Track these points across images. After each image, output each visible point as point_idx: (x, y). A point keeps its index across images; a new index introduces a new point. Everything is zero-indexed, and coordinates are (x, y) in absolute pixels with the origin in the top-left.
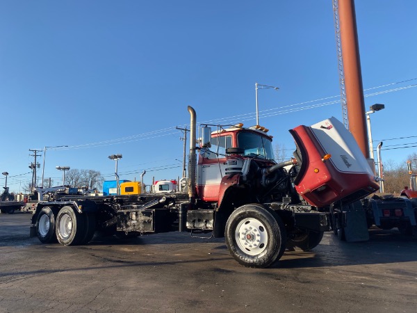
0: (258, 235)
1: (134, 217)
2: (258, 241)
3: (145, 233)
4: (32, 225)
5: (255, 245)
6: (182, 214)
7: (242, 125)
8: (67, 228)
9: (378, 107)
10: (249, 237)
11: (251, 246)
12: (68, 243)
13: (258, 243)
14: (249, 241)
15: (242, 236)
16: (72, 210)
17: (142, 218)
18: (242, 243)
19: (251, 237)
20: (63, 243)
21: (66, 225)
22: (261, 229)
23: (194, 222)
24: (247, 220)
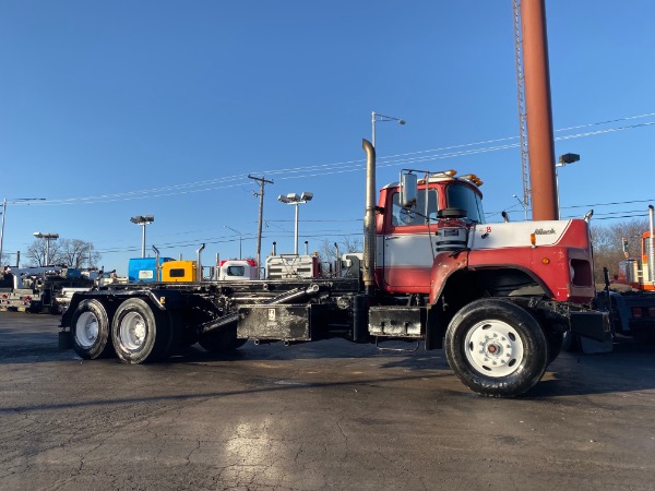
0: (508, 346)
1: (272, 315)
2: (508, 355)
3: (291, 343)
4: (61, 330)
5: (503, 361)
6: (358, 312)
7: (454, 173)
8: (136, 335)
9: (570, 158)
10: (492, 349)
11: (495, 363)
12: (138, 359)
13: (507, 359)
14: (490, 355)
15: (477, 347)
16: (146, 305)
17: (287, 318)
18: (476, 358)
19: (495, 349)
20: (129, 359)
21: (132, 329)
22: (512, 336)
23: (383, 325)
24: (486, 322)
